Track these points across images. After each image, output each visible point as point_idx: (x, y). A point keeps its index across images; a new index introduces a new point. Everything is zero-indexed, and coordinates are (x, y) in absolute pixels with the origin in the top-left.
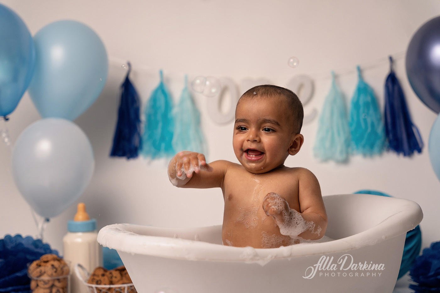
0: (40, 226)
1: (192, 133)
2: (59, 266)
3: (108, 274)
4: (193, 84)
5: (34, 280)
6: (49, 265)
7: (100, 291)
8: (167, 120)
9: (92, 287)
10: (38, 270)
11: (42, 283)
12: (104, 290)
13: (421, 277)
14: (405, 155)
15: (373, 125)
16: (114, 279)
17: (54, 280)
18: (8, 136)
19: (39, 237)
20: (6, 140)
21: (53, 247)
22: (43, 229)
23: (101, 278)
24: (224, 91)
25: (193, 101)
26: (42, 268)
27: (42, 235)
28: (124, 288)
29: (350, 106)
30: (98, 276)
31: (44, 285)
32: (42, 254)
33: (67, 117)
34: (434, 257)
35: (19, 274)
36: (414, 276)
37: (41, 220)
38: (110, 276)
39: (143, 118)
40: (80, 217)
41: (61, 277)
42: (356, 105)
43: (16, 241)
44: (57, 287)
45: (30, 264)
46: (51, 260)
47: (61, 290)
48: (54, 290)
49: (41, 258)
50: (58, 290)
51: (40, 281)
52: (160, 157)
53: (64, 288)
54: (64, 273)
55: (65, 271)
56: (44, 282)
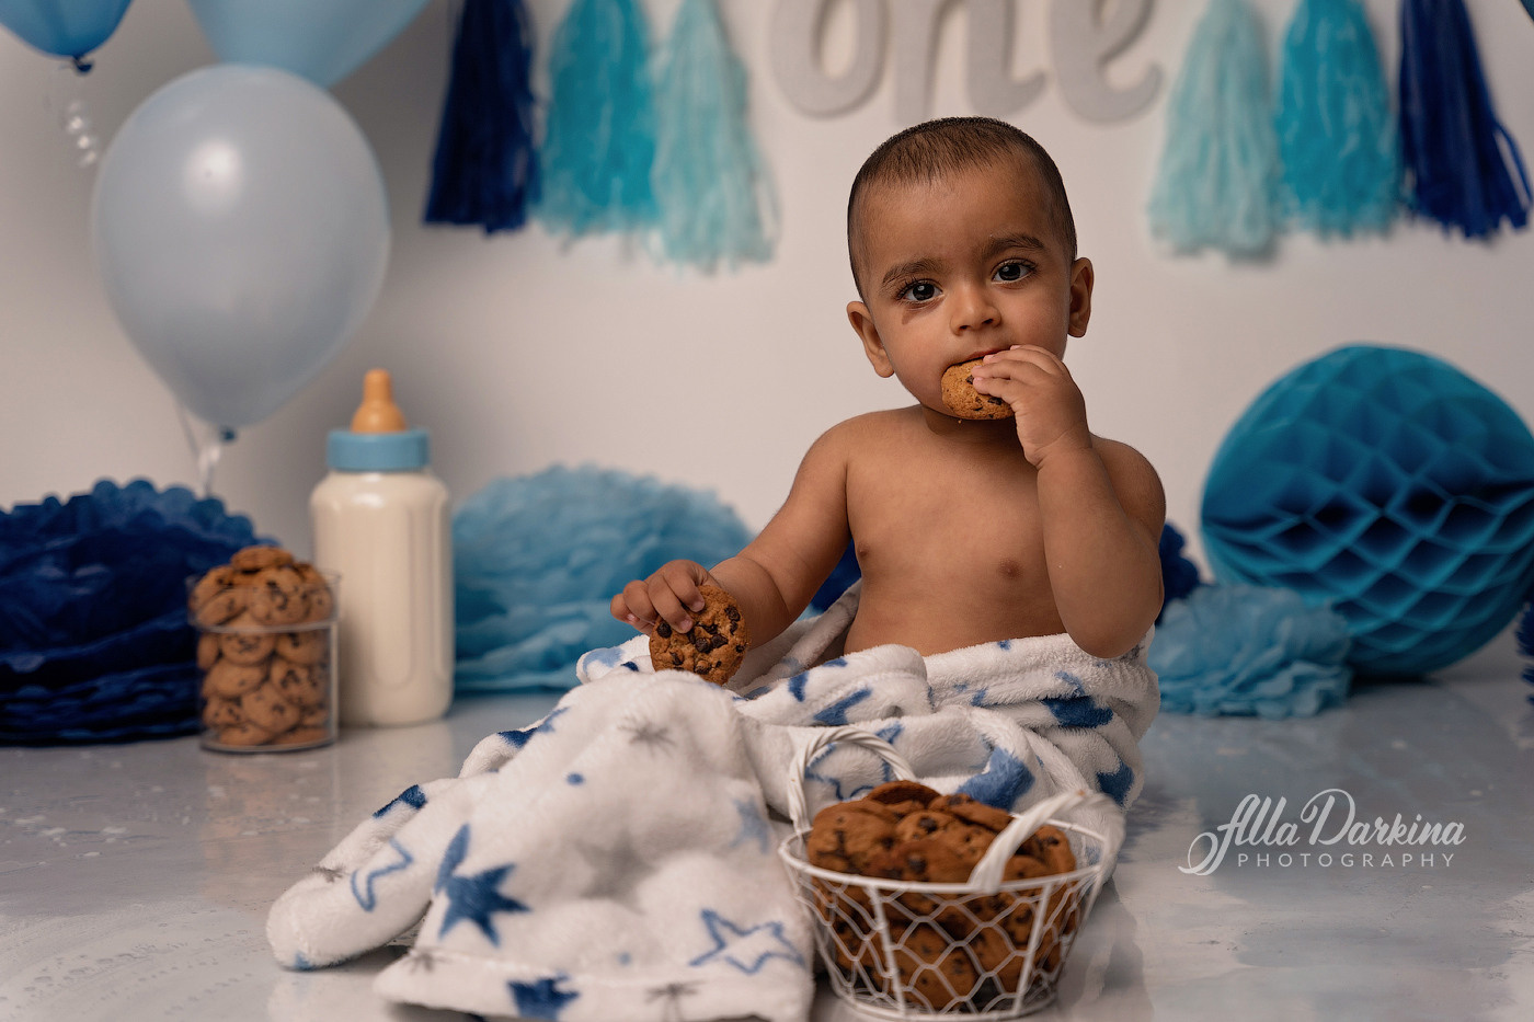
0: (205, 458)
1: (720, 142)
2: (296, 589)
5: (209, 635)
6: (259, 582)
8: (631, 94)
10: (223, 599)
11: (234, 644)
14: (1468, 234)
17: (278, 636)
22: (211, 468)
25: (723, 26)
26: (238, 595)
29: (1278, 56)
31: (241, 652)
32: (236, 549)
37: (205, 434)
39: (542, 84)
42: (1303, 52)
43: (133, 502)
44: (289, 662)
45: (197, 581)
46: (268, 567)
47: (302, 674)
48: (278, 672)
49: (234, 558)
50: (290, 673)
51: (230, 638)
52: (605, 227)
53: (316, 668)
54: (314, 613)
55: (315, 606)
56: (242, 642)
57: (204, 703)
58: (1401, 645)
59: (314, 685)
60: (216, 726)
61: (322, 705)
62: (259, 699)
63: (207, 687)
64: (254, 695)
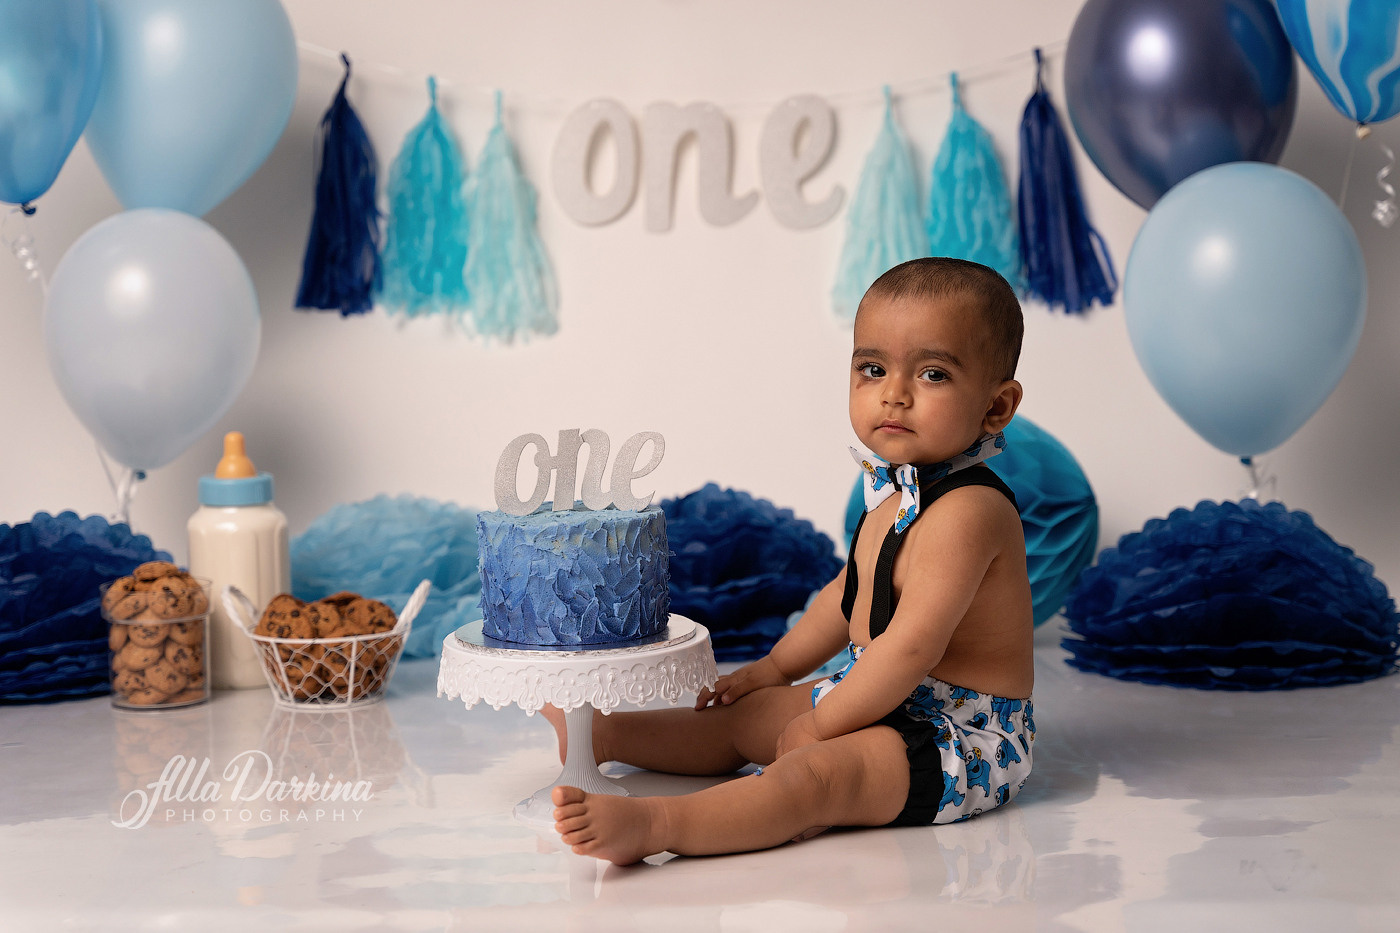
0: (121, 491)
1: (515, 246)
2: (184, 592)
3: (306, 610)
4: (513, 114)
5: (118, 625)
6: (157, 587)
7: (291, 652)
8: (449, 211)
9: (268, 644)
10: (131, 600)
11: (140, 632)
12: (299, 651)
13: (1089, 620)
14: (1068, 311)
15: (987, 232)
16: (322, 624)
17: (171, 625)
18: (34, 256)
19: (120, 519)
20: (29, 265)
21: (158, 545)
22: (127, 495)
23: (289, 620)
24: (599, 135)
25: (518, 161)
26: (140, 597)
27: (126, 513)
28: (352, 644)
29: (929, 179)
30: (283, 616)
31: (144, 638)
32: (138, 562)
33: (187, 208)
34: (1122, 570)
35: (75, 611)
36: (1076, 618)
37: (122, 475)
38: (314, 615)
39: (384, 204)
40: (232, 466)
41: (185, 620)
42: (946, 177)
43: (63, 528)
44: (179, 644)
45: (109, 587)
46: (162, 576)
47: (188, 652)
48: (171, 652)
49: (135, 572)
50: (180, 652)
51: (136, 628)
52: (430, 310)
53: (196, 647)
54: (196, 608)
55: (197, 603)
56: (145, 630)
57: (115, 675)
59: (197, 659)
60: (123, 690)
61: (201, 674)
62: (158, 671)
63: (118, 662)
64: (154, 669)
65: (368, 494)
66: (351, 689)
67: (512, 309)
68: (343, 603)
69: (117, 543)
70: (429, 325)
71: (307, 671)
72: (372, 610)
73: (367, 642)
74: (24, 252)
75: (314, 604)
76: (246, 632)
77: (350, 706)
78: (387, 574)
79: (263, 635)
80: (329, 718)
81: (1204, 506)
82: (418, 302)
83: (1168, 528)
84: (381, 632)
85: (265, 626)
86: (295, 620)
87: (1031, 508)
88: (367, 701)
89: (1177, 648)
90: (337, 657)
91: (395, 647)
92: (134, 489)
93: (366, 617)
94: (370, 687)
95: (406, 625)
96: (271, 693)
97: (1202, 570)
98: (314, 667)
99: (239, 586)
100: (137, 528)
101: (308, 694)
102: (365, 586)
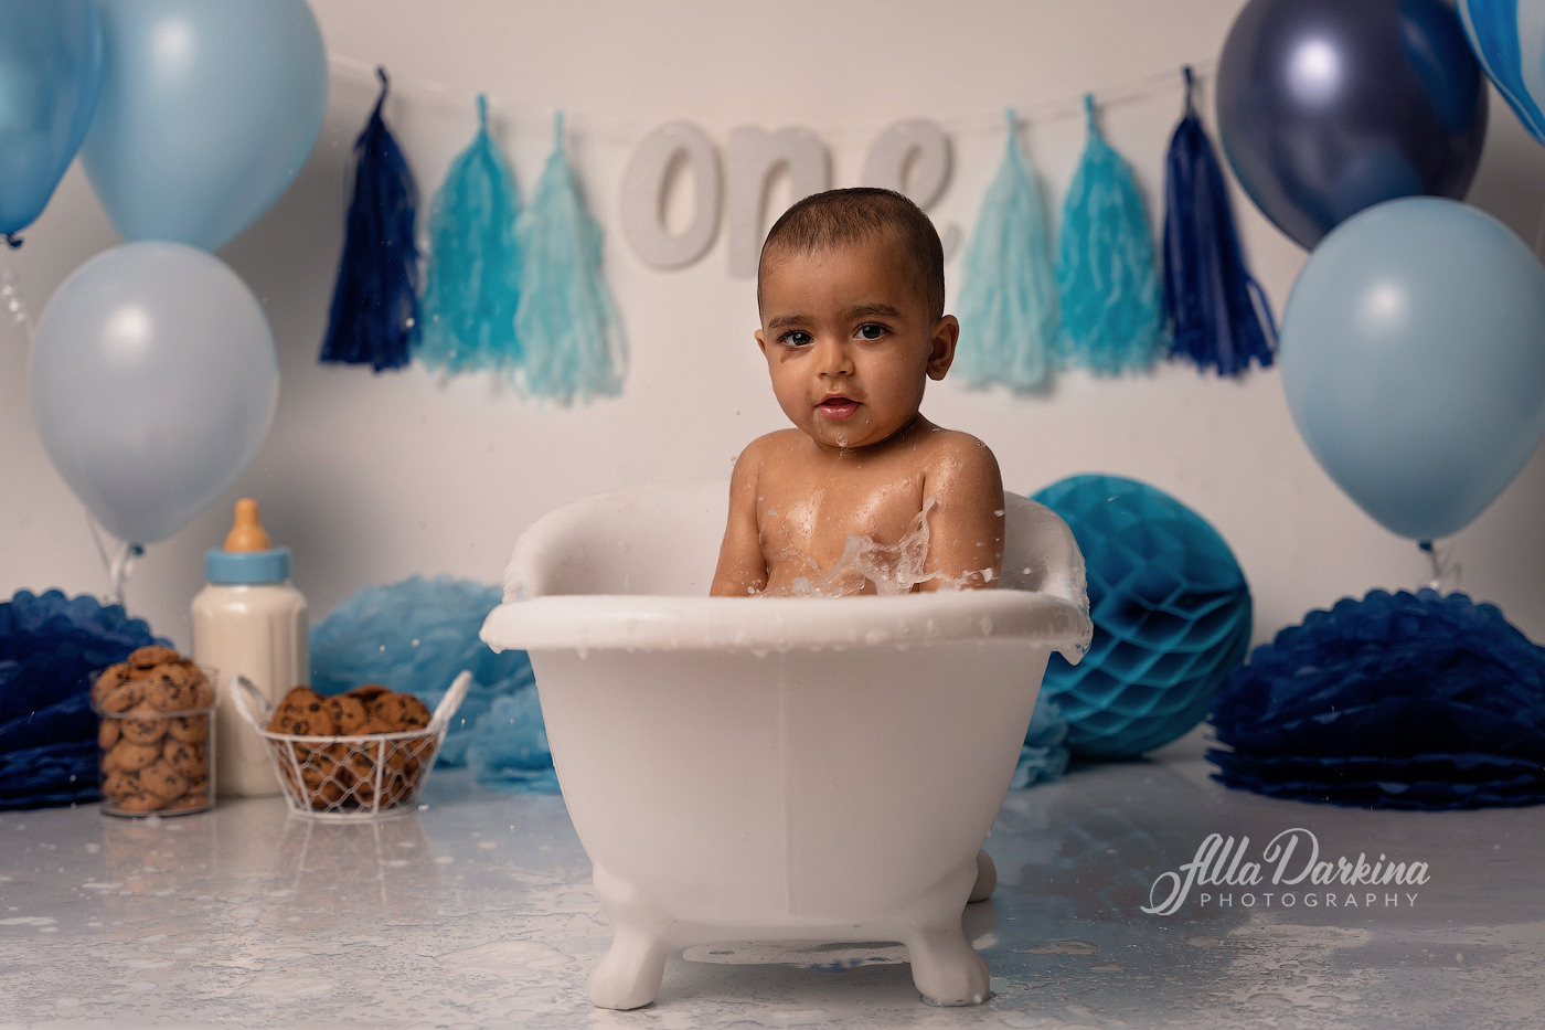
0: (115, 568)
1: (575, 291)
2: (186, 682)
3: (327, 704)
4: (577, 140)
5: (110, 719)
6: (156, 675)
7: (307, 752)
8: (500, 252)
9: (282, 743)
10: (124, 690)
11: (135, 727)
12: (318, 752)
13: (1237, 727)
14: (1221, 373)
15: (1127, 281)
16: (345, 720)
17: (171, 719)
18: (20, 296)
19: (113, 600)
20: (14, 306)
21: (157, 631)
22: (122, 576)
23: (307, 715)
24: (675, 163)
25: (580, 192)
26: (135, 687)
27: (120, 594)
28: (378, 744)
29: (1060, 217)
30: (300, 710)
31: (140, 734)
32: (132, 649)
33: (198, 239)
34: (1279, 669)
35: (62, 707)
36: (1225, 730)
37: (116, 549)
38: (335, 710)
39: (424, 243)
40: (244, 539)
41: (186, 713)
42: (1078, 214)
43: (47, 609)
44: (179, 742)
45: (99, 675)
46: (162, 663)
47: (190, 751)
48: (170, 750)
49: (131, 658)
50: (181, 751)
51: (130, 723)
52: (476, 366)
53: (199, 745)
54: (200, 701)
55: (201, 695)
56: (141, 725)
57: (105, 777)
58: (1112, 730)
59: (200, 760)
60: (114, 795)
61: (205, 777)
62: (155, 772)
63: (108, 763)
64: (151, 769)
65: (400, 574)
66: (377, 796)
67: (570, 364)
68: (369, 698)
69: (109, 626)
70: (474, 383)
71: (327, 776)
72: (402, 704)
73: (397, 741)
74: (8, 290)
75: (337, 697)
76: (257, 728)
77: (375, 818)
78: (421, 667)
79: (277, 732)
80: (351, 830)
81: (1375, 595)
82: (462, 356)
83: (1332, 621)
84: (412, 730)
85: (279, 722)
86: (314, 715)
87: (1172, 598)
88: (396, 811)
89: (1341, 761)
90: (362, 759)
91: (430, 748)
92: (130, 567)
93: (395, 712)
94: (400, 793)
95: (442, 722)
96: (284, 800)
97: (1371, 669)
98: (334, 771)
99: (249, 676)
100: (134, 610)
101: (327, 801)
102: (397, 680)
